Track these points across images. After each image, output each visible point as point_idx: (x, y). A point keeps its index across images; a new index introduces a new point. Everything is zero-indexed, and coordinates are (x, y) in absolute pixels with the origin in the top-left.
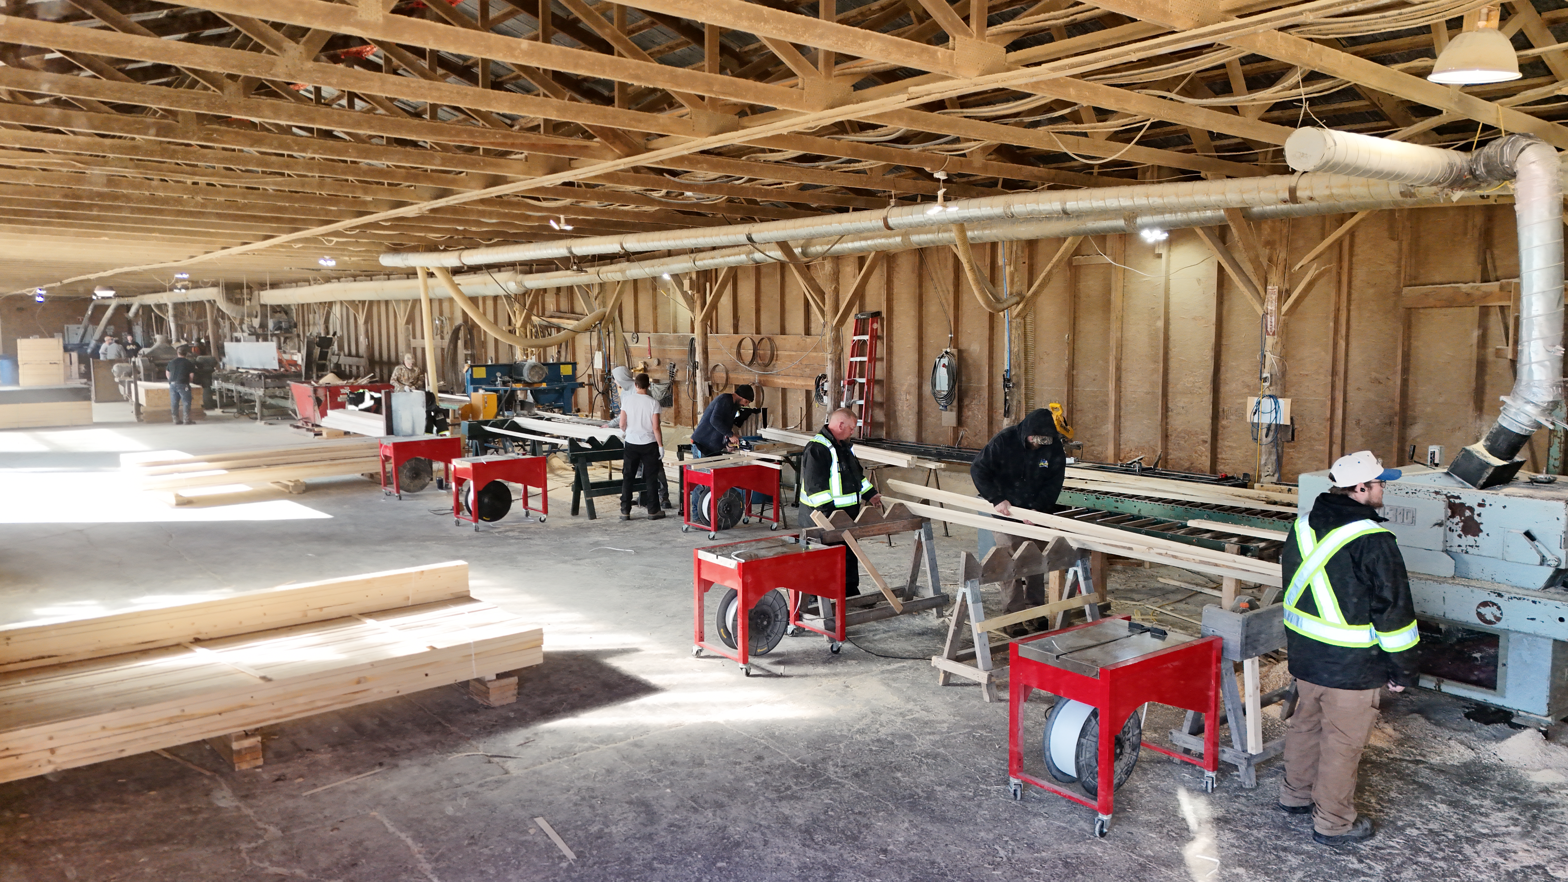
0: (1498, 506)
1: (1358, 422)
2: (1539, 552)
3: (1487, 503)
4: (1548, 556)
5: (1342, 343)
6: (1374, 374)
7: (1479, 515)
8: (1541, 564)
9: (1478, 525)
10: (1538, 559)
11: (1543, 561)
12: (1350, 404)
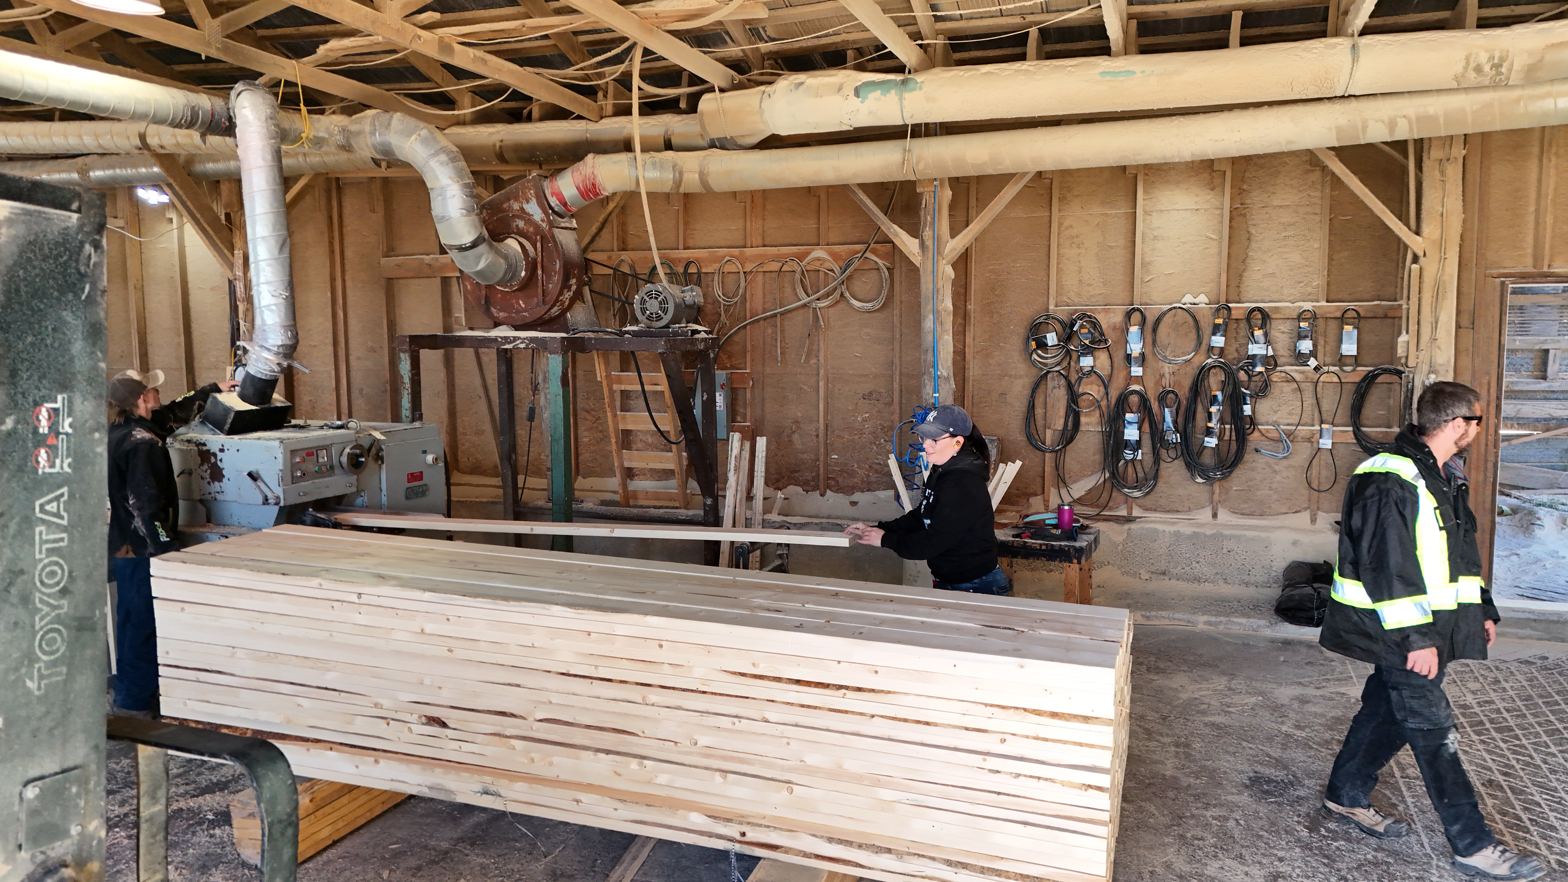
0: (233, 451)
1: (361, 390)
2: (262, 491)
3: (225, 448)
4: (270, 495)
5: (340, 313)
6: (370, 344)
7: (221, 460)
8: (264, 504)
9: (221, 470)
10: (260, 499)
11: (266, 501)
12: (353, 374)
